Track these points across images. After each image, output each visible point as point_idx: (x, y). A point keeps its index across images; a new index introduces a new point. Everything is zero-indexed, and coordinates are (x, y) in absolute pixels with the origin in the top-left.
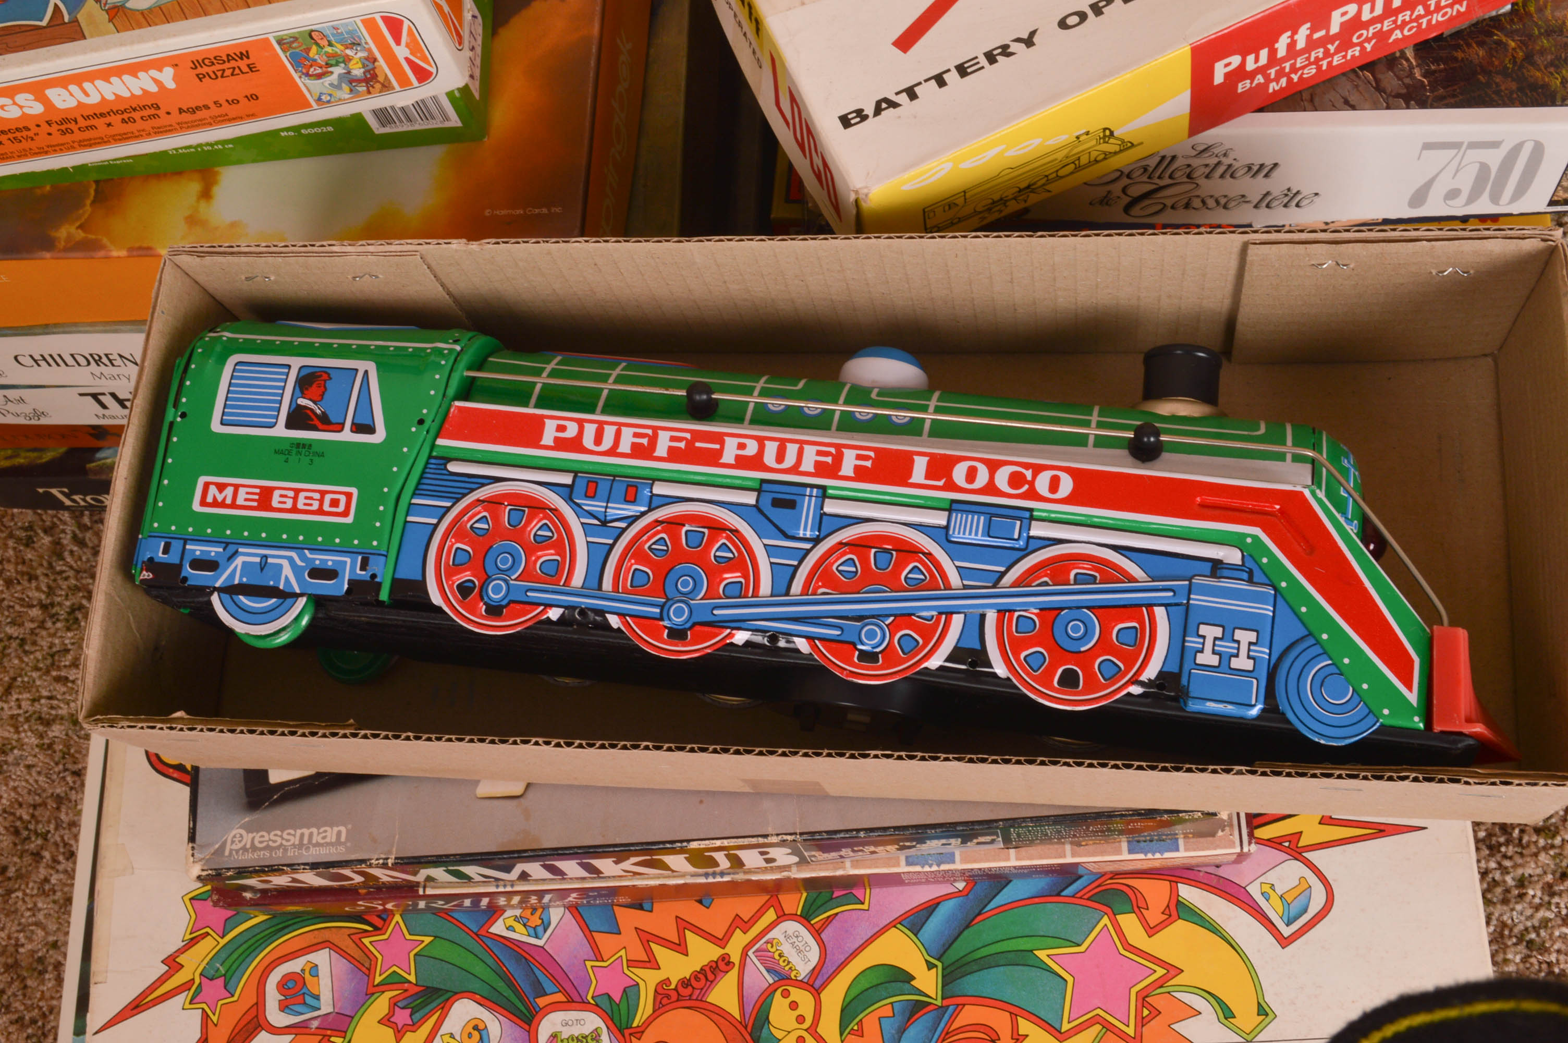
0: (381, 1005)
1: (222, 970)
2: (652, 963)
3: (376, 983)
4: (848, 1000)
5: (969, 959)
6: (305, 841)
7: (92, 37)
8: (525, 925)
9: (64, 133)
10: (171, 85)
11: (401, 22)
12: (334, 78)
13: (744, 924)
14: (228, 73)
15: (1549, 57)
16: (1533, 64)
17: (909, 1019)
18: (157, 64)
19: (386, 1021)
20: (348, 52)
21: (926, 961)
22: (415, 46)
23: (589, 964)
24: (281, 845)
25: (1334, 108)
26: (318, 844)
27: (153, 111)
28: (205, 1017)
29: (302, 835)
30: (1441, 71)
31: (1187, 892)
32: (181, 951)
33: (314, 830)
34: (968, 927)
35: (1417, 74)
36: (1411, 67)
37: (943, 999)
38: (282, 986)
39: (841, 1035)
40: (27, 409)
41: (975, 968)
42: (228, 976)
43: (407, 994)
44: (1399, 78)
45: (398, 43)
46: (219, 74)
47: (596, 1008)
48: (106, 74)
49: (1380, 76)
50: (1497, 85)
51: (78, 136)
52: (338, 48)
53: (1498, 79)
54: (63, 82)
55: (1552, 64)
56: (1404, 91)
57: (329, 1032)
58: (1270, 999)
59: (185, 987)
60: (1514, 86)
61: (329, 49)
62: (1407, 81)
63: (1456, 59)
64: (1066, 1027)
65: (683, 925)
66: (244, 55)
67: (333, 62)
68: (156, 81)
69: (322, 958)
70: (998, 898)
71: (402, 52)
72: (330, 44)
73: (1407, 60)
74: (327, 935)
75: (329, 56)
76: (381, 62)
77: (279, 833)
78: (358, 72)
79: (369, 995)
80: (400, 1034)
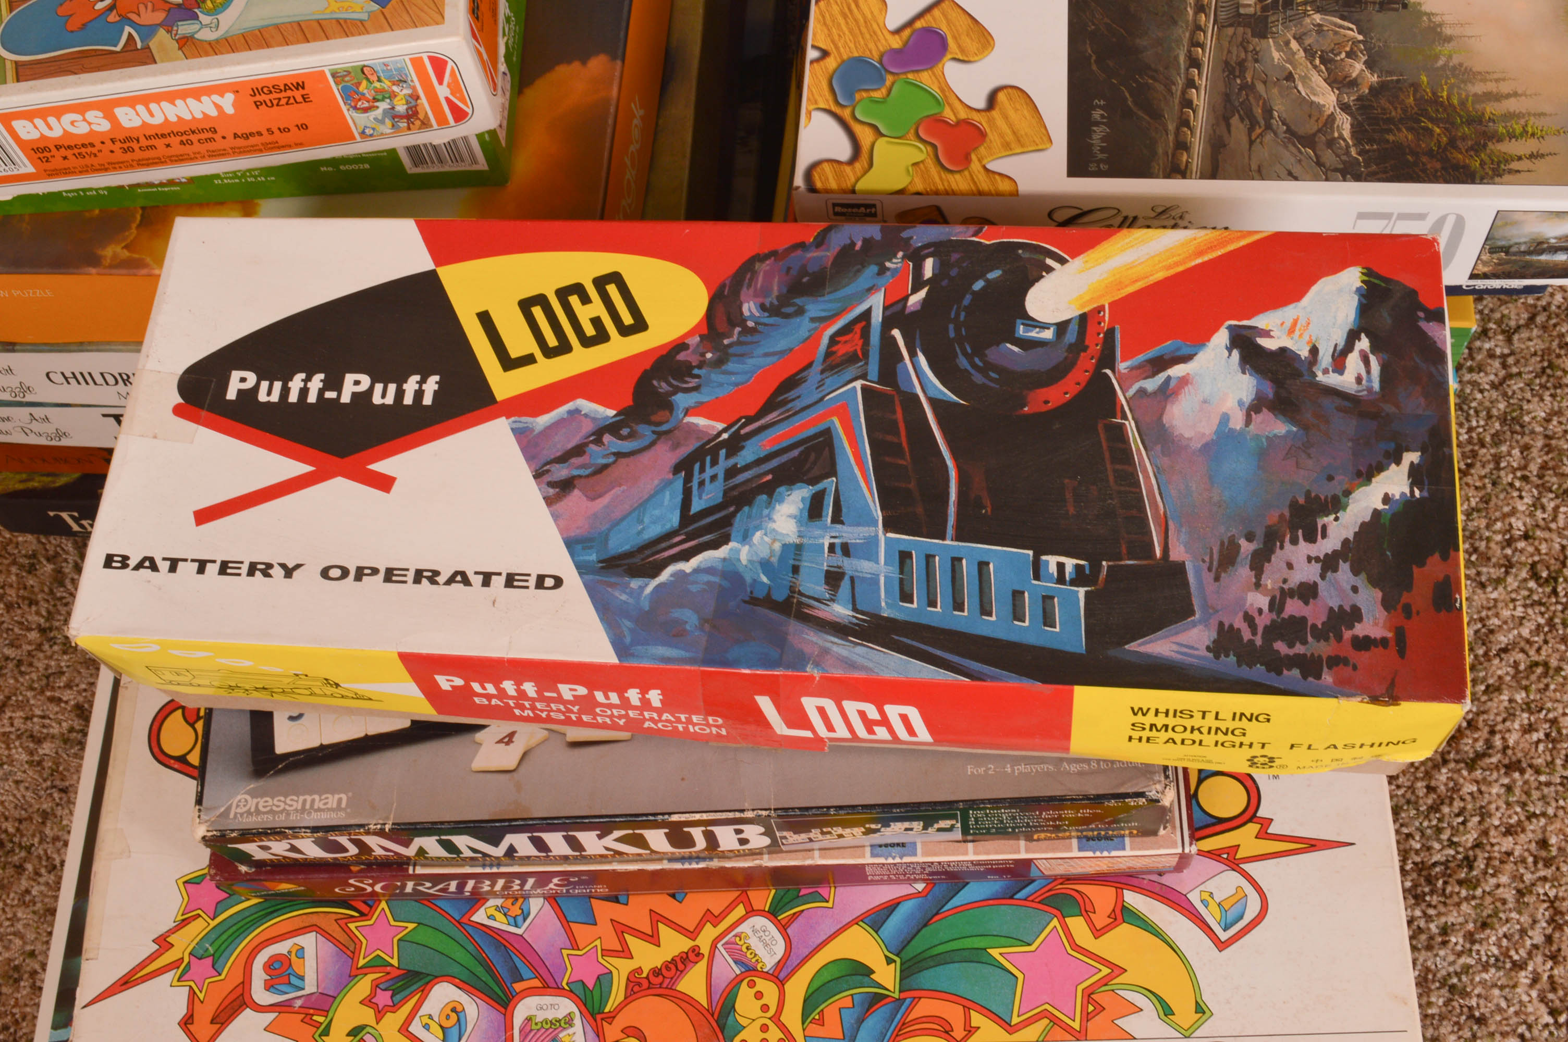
0: (363, 986)
1: (211, 950)
2: (625, 953)
3: (360, 965)
4: (810, 991)
5: (926, 955)
6: (308, 806)
7: (162, 61)
8: (505, 915)
9: (125, 151)
10: (230, 110)
11: (446, 63)
12: (378, 113)
13: (716, 919)
14: (283, 101)
15: (1470, 143)
16: (1455, 147)
17: (868, 1010)
18: (220, 90)
19: (368, 1002)
20: (395, 88)
21: (886, 957)
22: (456, 87)
23: (565, 952)
24: (284, 809)
25: (1279, 178)
26: (319, 810)
27: (210, 135)
28: (192, 994)
29: (305, 801)
30: (1374, 151)
31: (1132, 898)
32: (172, 931)
33: (316, 797)
34: (925, 925)
35: (1353, 152)
36: (1348, 146)
37: (900, 992)
38: (268, 966)
39: (803, 1023)
40: (50, 429)
41: (932, 964)
42: (217, 955)
43: (389, 977)
44: (1337, 156)
45: (441, 82)
46: (275, 102)
47: (570, 994)
48: (171, 96)
49: (1319, 153)
50: (1424, 164)
51: (138, 155)
52: (386, 84)
53: (1424, 159)
54: (131, 101)
55: (1472, 148)
56: (1341, 166)
57: (312, 1011)
58: (1208, 998)
59: (175, 965)
60: (1438, 165)
61: (377, 85)
62: (1344, 158)
63: (1388, 141)
64: (1015, 1020)
65: (656, 918)
66: (300, 86)
67: (380, 97)
68: (218, 106)
69: (308, 941)
70: (955, 899)
71: (443, 92)
72: (379, 80)
73: (1344, 140)
74: (314, 920)
75: (377, 91)
76: (424, 100)
77: (282, 799)
78: (401, 108)
79: (352, 977)
80: (380, 1014)
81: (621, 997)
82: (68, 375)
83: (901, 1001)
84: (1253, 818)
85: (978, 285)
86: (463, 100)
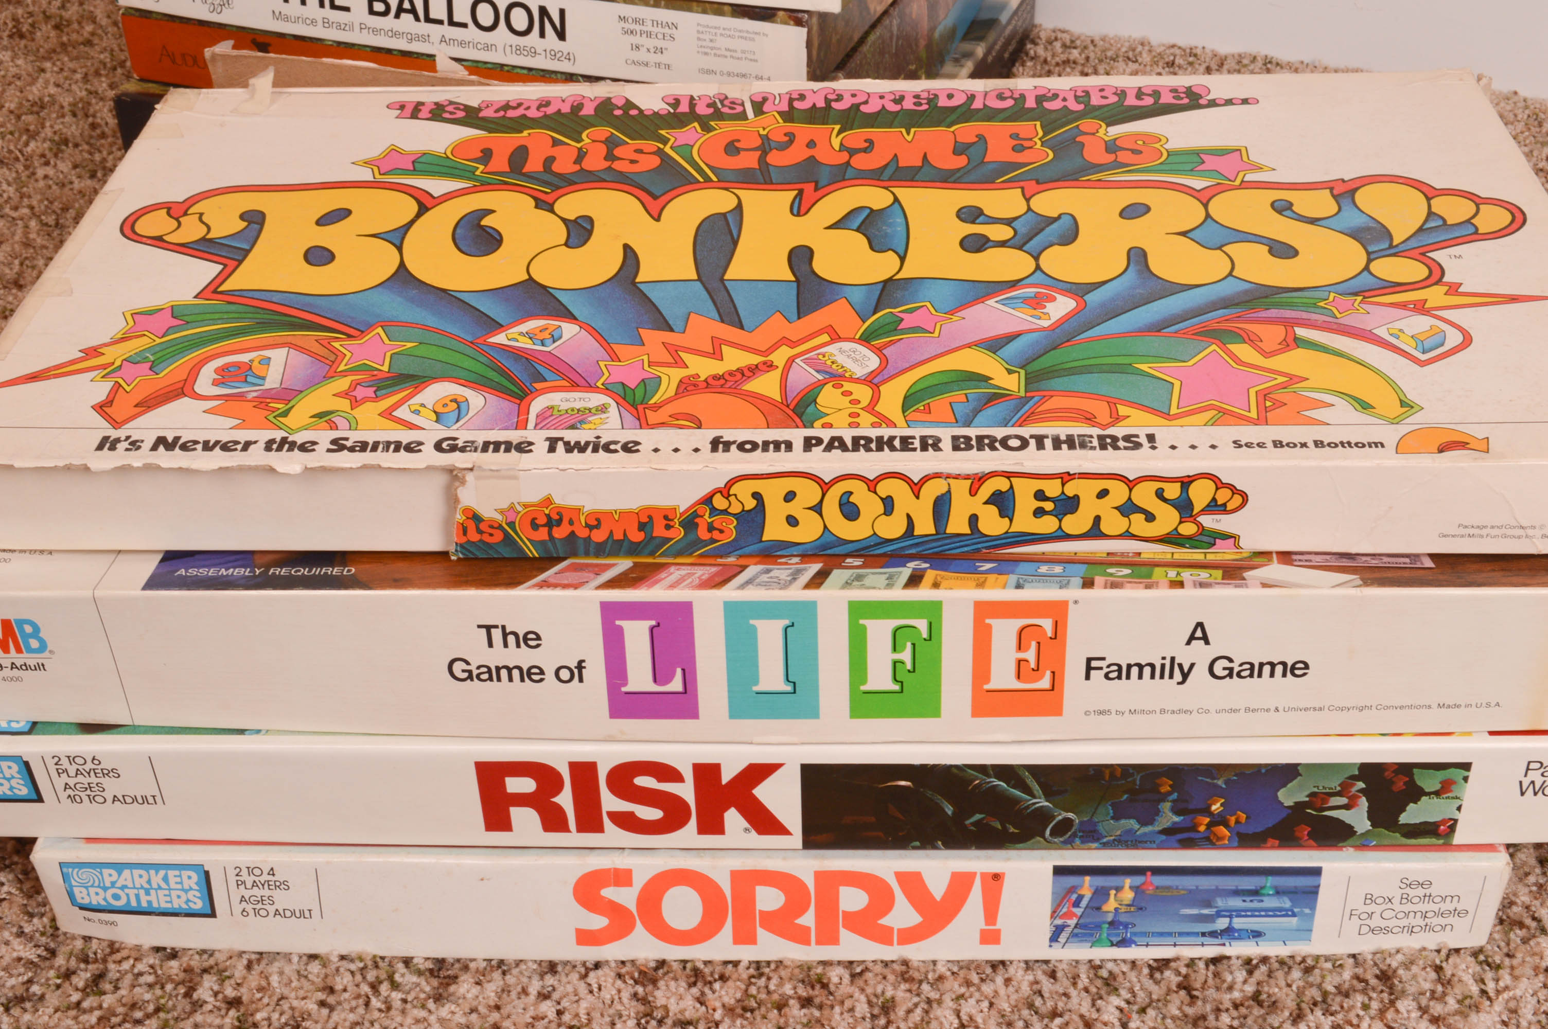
0: (343, 384)
1: (152, 358)
2: (679, 364)
3: (339, 369)
4: (912, 391)
5: (1055, 368)
8: (531, 338)
13: (793, 344)
17: (986, 404)
19: (345, 394)
21: (1006, 369)
23: (602, 364)
28: (117, 386)
31: (1305, 333)
32: (106, 345)
34: (1055, 348)
37: (1026, 392)
38: (219, 371)
39: (904, 412)
41: (1064, 376)
42: (156, 363)
43: (374, 378)
47: (607, 390)
57: (268, 400)
58: (1412, 396)
59: (102, 367)
64: (1174, 410)
65: (719, 342)
69: (278, 353)
70: (1090, 332)
74: (289, 340)
79: (326, 378)
80: (356, 403)
81: (671, 392)
83: (1025, 400)
84: (1439, 282)
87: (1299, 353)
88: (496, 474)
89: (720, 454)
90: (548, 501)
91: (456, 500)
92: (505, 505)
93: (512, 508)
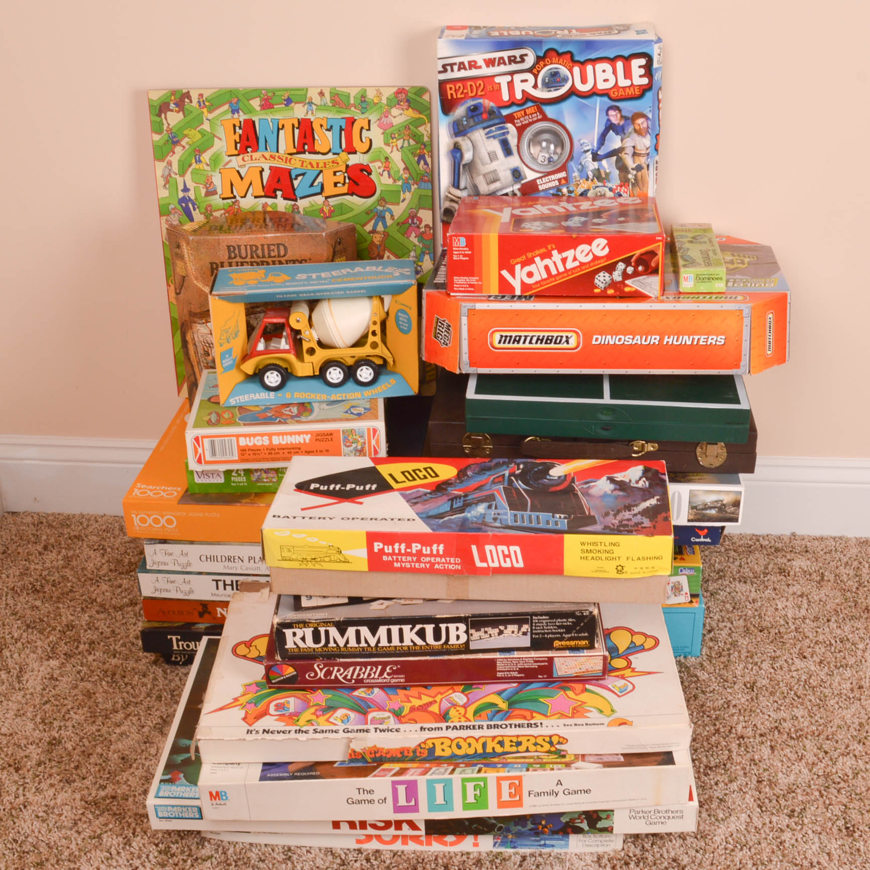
0: (313, 710)
1: (254, 702)
2: (410, 701)
3: (311, 705)
4: (476, 710)
8: (365, 693)
9: (269, 454)
10: (307, 441)
11: (376, 432)
12: (351, 448)
13: (442, 694)
14: (325, 440)
17: (496, 713)
18: (306, 433)
19: (314, 714)
20: (359, 439)
21: (503, 701)
22: (378, 442)
23: (387, 702)
27: (297, 450)
28: (247, 712)
31: (589, 687)
32: (239, 697)
34: (517, 694)
37: (508, 709)
38: (276, 705)
39: (473, 716)
41: (519, 702)
42: (256, 703)
43: (321, 708)
45: (373, 439)
46: (322, 440)
47: (389, 711)
48: (291, 434)
51: (273, 456)
52: (357, 437)
54: (278, 434)
57: (292, 716)
58: (615, 708)
59: (241, 705)
61: (355, 438)
64: (549, 714)
65: (420, 694)
66: (331, 434)
67: (354, 441)
68: (304, 439)
69: (292, 700)
70: (527, 688)
71: (373, 442)
72: (356, 435)
76: (367, 445)
78: (359, 447)
79: (307, 708)
80: (318, 717)
81: (408, 711)
82: (209, 557)
83: (508, 712)
84: (630, 668)
85: (536, 469)
86: (378, 447)
87: (586, 694)
88: (361, 739)
89: (423, 732)
90: (375, 746)
91: (349, 746)
92: (363, 748)
93: (365, 749)
